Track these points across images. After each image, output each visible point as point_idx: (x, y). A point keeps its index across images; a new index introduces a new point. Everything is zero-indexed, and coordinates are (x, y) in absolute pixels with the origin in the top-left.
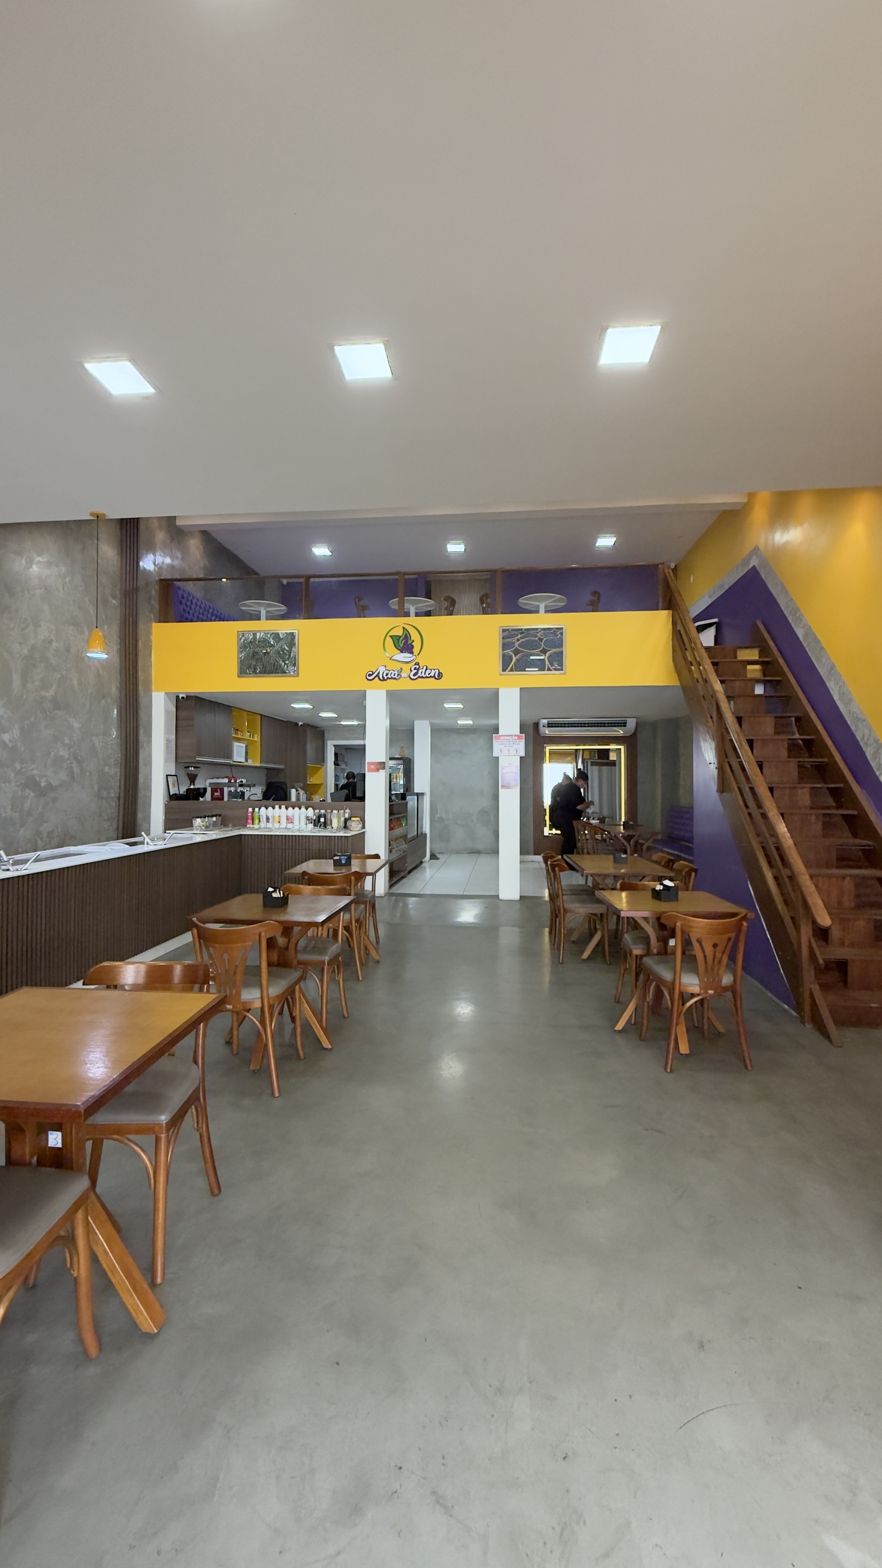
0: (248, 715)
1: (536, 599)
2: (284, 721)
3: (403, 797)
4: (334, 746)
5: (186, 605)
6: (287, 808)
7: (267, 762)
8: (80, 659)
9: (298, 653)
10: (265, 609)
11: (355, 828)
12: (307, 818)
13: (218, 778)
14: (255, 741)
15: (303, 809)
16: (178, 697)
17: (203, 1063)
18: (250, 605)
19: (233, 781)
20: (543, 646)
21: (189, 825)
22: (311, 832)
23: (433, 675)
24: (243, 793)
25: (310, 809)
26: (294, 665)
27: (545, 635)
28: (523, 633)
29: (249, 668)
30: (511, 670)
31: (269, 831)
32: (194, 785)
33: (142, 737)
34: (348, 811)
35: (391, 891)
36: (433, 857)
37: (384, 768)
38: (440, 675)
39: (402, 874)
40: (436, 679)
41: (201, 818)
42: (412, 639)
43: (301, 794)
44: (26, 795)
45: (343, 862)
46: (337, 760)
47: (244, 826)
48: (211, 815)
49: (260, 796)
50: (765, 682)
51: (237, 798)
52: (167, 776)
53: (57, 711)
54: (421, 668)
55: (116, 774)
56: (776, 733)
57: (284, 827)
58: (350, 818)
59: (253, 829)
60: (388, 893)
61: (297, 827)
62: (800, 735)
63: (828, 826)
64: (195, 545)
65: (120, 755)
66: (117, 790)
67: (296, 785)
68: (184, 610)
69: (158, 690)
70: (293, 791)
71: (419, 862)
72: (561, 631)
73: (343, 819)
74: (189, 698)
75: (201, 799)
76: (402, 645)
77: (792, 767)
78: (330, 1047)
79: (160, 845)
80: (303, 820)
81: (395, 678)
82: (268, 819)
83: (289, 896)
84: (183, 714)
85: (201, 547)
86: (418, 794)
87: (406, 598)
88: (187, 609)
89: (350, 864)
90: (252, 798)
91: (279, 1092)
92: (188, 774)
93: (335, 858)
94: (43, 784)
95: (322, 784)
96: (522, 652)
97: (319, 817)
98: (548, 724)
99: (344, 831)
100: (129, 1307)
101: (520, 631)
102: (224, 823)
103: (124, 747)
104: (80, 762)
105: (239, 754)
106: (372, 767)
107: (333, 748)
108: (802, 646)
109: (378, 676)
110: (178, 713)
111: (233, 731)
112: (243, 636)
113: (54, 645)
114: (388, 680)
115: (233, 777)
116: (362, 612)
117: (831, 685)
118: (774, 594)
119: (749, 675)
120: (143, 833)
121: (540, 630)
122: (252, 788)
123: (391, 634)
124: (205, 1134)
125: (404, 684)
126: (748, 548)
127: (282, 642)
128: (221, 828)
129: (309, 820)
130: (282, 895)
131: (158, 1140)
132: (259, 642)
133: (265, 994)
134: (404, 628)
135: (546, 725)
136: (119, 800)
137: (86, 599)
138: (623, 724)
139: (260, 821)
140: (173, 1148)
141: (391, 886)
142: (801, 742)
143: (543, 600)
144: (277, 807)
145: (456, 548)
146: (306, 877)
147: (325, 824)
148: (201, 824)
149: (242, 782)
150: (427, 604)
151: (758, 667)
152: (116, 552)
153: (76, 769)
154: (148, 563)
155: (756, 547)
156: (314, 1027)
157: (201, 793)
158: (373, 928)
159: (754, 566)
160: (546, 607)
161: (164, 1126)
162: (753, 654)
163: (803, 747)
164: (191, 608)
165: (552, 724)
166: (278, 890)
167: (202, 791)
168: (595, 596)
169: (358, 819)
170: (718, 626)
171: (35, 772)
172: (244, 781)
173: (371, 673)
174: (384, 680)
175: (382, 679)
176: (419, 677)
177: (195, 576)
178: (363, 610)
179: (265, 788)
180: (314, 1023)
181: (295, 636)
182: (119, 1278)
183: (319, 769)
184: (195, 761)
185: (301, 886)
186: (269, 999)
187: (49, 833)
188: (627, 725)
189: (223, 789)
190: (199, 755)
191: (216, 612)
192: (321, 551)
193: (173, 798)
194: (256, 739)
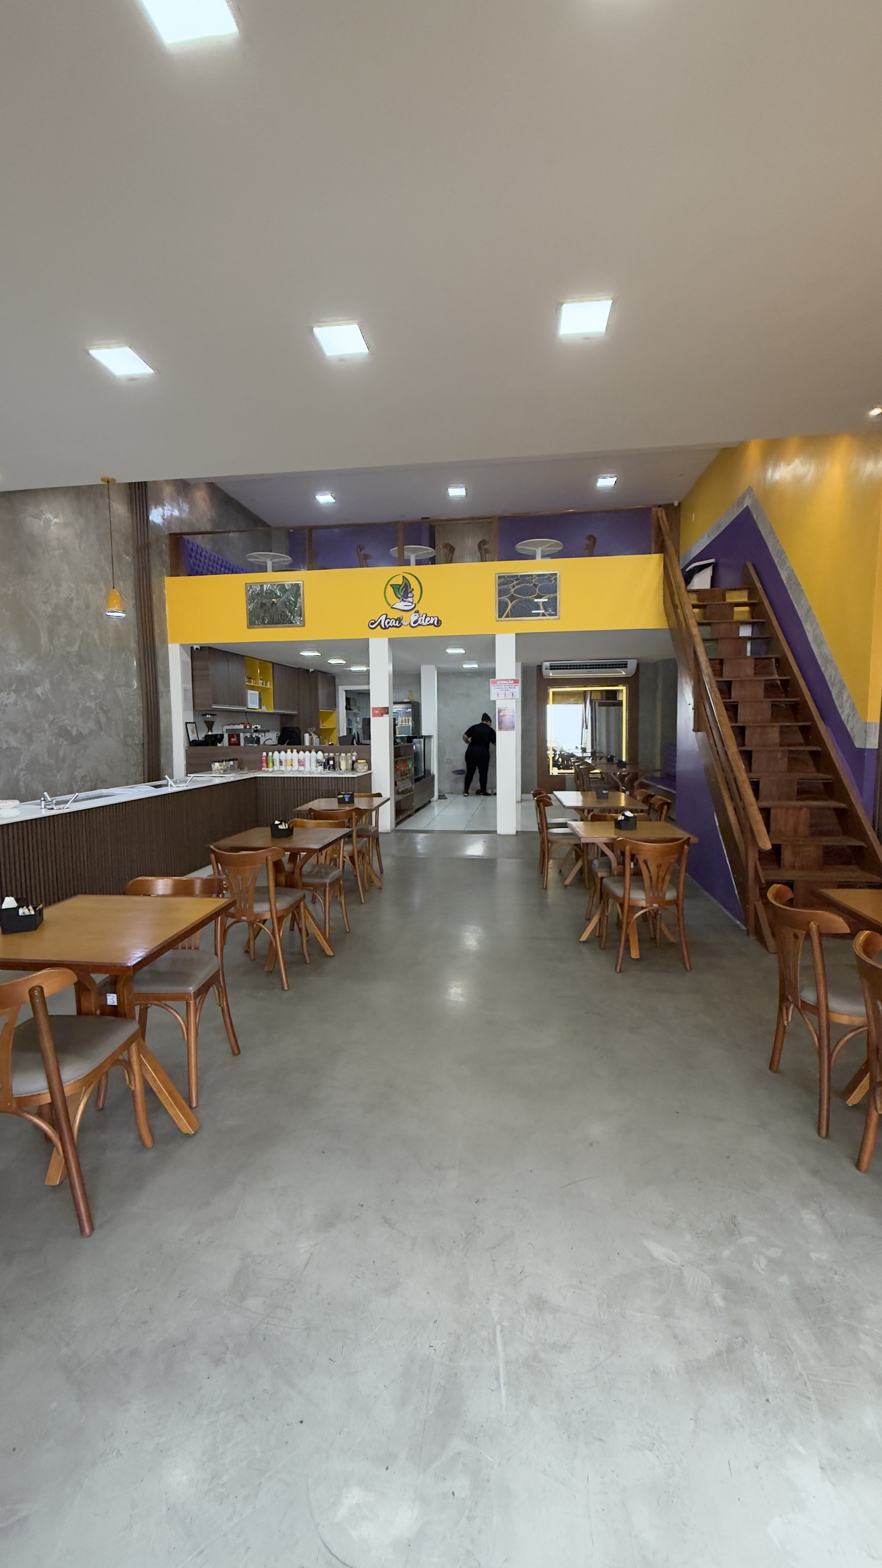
0: (260, 663)
1: (533, 544)
2: (295, 668)
3: (410, 739)
4: (346, 691)
5: (196, 558)
6: (298, 752)
7: (281, 709)
8: (100, 615)
9: (304, 603)
10: (271, 560)
11: (361, 770)
12: (318, 761)
13: (234, 725)
14: (268, 689)
15: (313, 753)
16: (192, 648)
17: (222, 955)
18: (257, 556)
19: (248, 727)
20: (537, 590)
21: (208, 769)
22: (321, 774)
23: (432, 623)
24: (258, 739)
25: (320, 753)
26: (300, 616)
27: (540, 581)
28: (518, 579)
29: (258, 619)
30: (507, 616)
31: (281, 774)
32: (212, 731)
33: (161, 687)
34: (355, 754)
35: (397, 828)
36: (442, 797)
37: (387, 713)
38: (439, 623)
39: (409, 813)
40: (435, 626)
41: (219, 762)
42: (412, 587)
43: (314, 738)
44: (60, 743)
45: (347, 800)
46: (349, 705)
47: (260, 769)
48: (228, 759)
49: (275, 741)
50: (753, 624)
51: (252, 743)
52: (186, 723)
53: (82, 666)
54: (421, 615)
55: (139, 722)
56: (755, 674)
57: (296, 769)
58: (357, 761)
59: (267, 772)
60: (394, 830)
61: (308, 769)
62: (779, 675)
63: (793, 760)
64: (201, 496)
65: (141, 705)
66: (141, 737)
67: (309, 730)
68: (194, 563)
69: (174, 642)
70: (307, 736)
71: (427, 801)
72: (555, 577)
73: (350, 762)
74: (203, 648)
75: (219, 745)
76: (402, 594)
77: (767, 707)
78: (332, 954)
79: (183, 787)
80: (314, 764)
81: (396, 627)
82: (281, 762)
83: (294, 829)
84: (198, 664)
85: (208, 499)
86: (425, 737)
87: (405, 547)
88: (197, 562)
89: (353, 802)
90: (267, 743)
91: (288, 986)
92: (206, 722)
93: (339, 796)
94: (74, 733)
95: (334, 729)
96: (518, 598)
97: (328, 760)
98: (551, 666)
99: (351, 773)
100: (173, 1116)
101: (516, 578)
102: (241, 767)
103: (145, 697)
104: (105, 712)
105: (253, 701)
106: (377, 712)
107: (344, 693)
108: (785, 587)
109: (380, 624)
110: (194, 664)
111: (246, 679)
112: (251, 588)
113: (75, 603)
114: (390, 628)
115: (248, 723)
116: (364, 561)
117: (807, 627)
118: (763, 534)
119: (737, 617)
120: (166, 776)
121: (534, 576)
122: (267, 734)
123: (391, 583)
124: (225, 1008)
125: (404, 632)
126: (742, 489)
127: (288, 593)
128: (238, 772)
129: (319, 763)
130: (287, 827)
131: (188, 1005)
132: (266, 593)
133: (273, 908)
134: (403, 577)
135: (549, 668)
136: (143, 747)
137: (102, 557)
138: (624, 666)
139: (273, 765)
140: (200, 1013)
141: (397, 824)
142: (779, 682)
143: (539, 545)
144: (289, 751)
145: (457, 492)
146: (312, 813)
147: (334, 767)
148: (220, 768)
149: (256, 727)
150: (427, 551)
151: (746, 609)
152: (126, 508)
153: (103, 719)
154: (156, 516)
155: (749, 487)
156: (318, 937)
157: (219, 738)
158: (377, 860)
159: (747, 507)
160: (542, 551)
161: (192, 994)
162: (742, 597)
163: (781, 688)
164: (200, 561)
165: (554, 666)
166: (283, 823)
167: (219, 737)
168: (590, 540)
169: (364, 761)
170: (715, 566)
171: (66, 722)
172: (259, 727)
173: (373, 621)
174: (386, 628)
175: (383, 627)
176: (419, 625)
177: (203, 529)
178: (365, 559)
179: (279, 734)
180: (318, 935)
181: (300, 587)
182: (165, 1097)
183: (332, 713)
184: (211, 709)
185: (305, 820)
186: (276, 912)
187: (82, 777)
188: (628, 666)
189: (239, 735)
190: (215, 703)
191: (225, 563)
192: (325, 499)
193: (193, 744)
194: (268, 686)
